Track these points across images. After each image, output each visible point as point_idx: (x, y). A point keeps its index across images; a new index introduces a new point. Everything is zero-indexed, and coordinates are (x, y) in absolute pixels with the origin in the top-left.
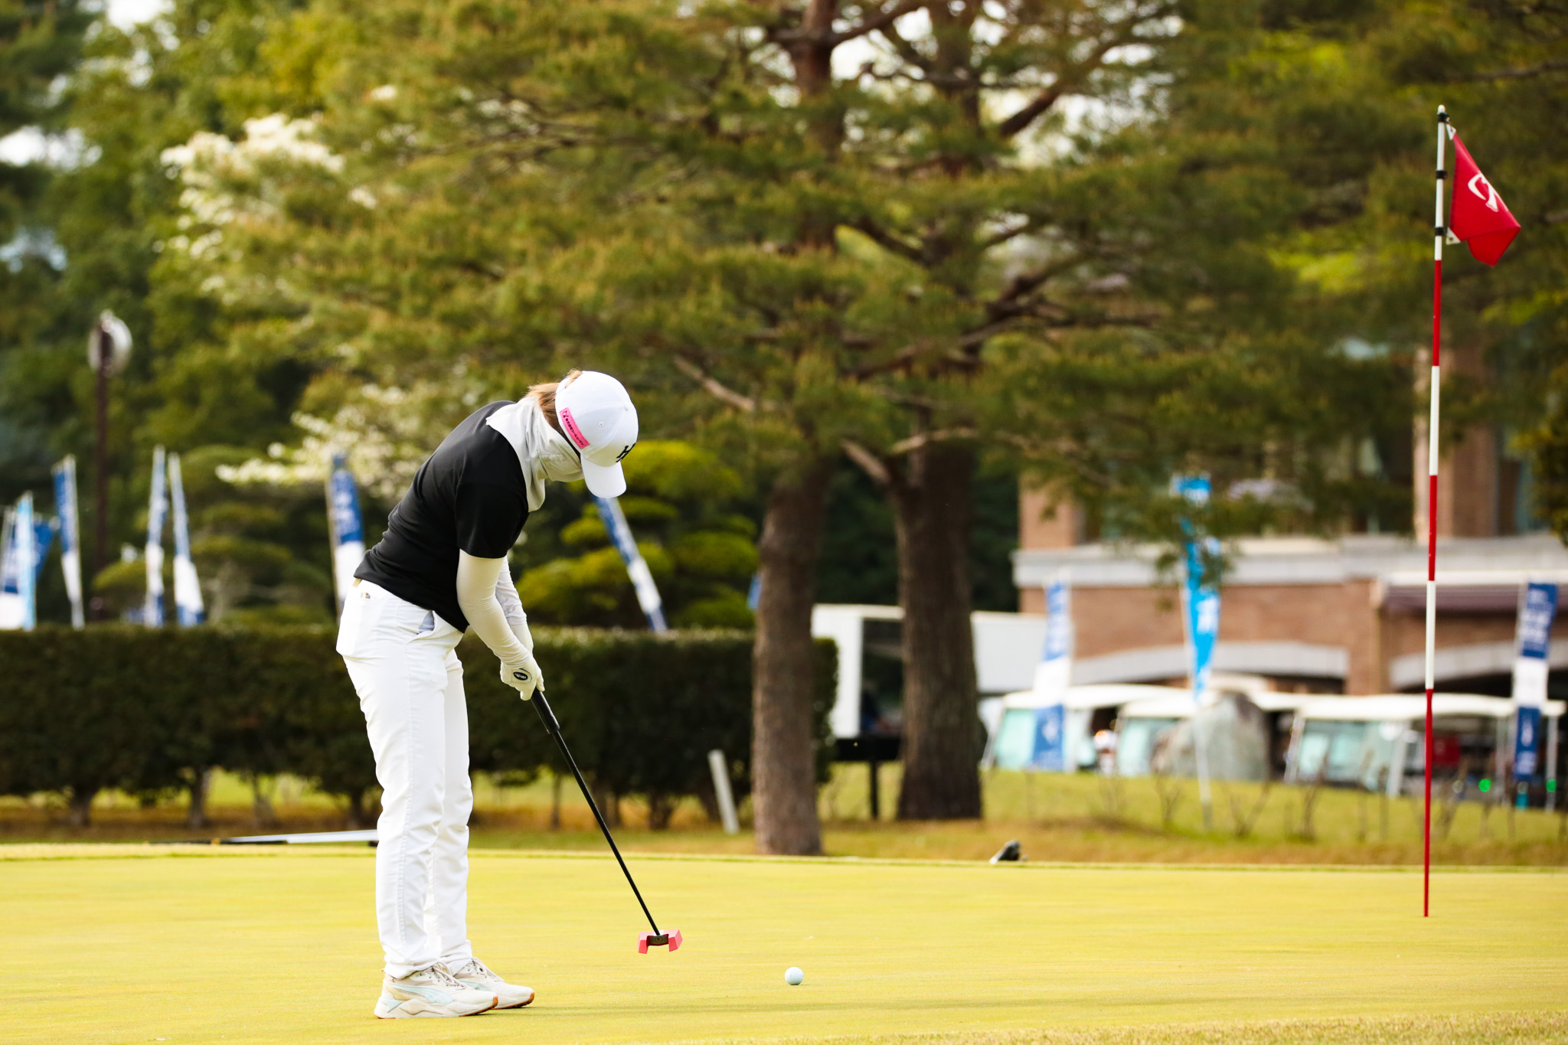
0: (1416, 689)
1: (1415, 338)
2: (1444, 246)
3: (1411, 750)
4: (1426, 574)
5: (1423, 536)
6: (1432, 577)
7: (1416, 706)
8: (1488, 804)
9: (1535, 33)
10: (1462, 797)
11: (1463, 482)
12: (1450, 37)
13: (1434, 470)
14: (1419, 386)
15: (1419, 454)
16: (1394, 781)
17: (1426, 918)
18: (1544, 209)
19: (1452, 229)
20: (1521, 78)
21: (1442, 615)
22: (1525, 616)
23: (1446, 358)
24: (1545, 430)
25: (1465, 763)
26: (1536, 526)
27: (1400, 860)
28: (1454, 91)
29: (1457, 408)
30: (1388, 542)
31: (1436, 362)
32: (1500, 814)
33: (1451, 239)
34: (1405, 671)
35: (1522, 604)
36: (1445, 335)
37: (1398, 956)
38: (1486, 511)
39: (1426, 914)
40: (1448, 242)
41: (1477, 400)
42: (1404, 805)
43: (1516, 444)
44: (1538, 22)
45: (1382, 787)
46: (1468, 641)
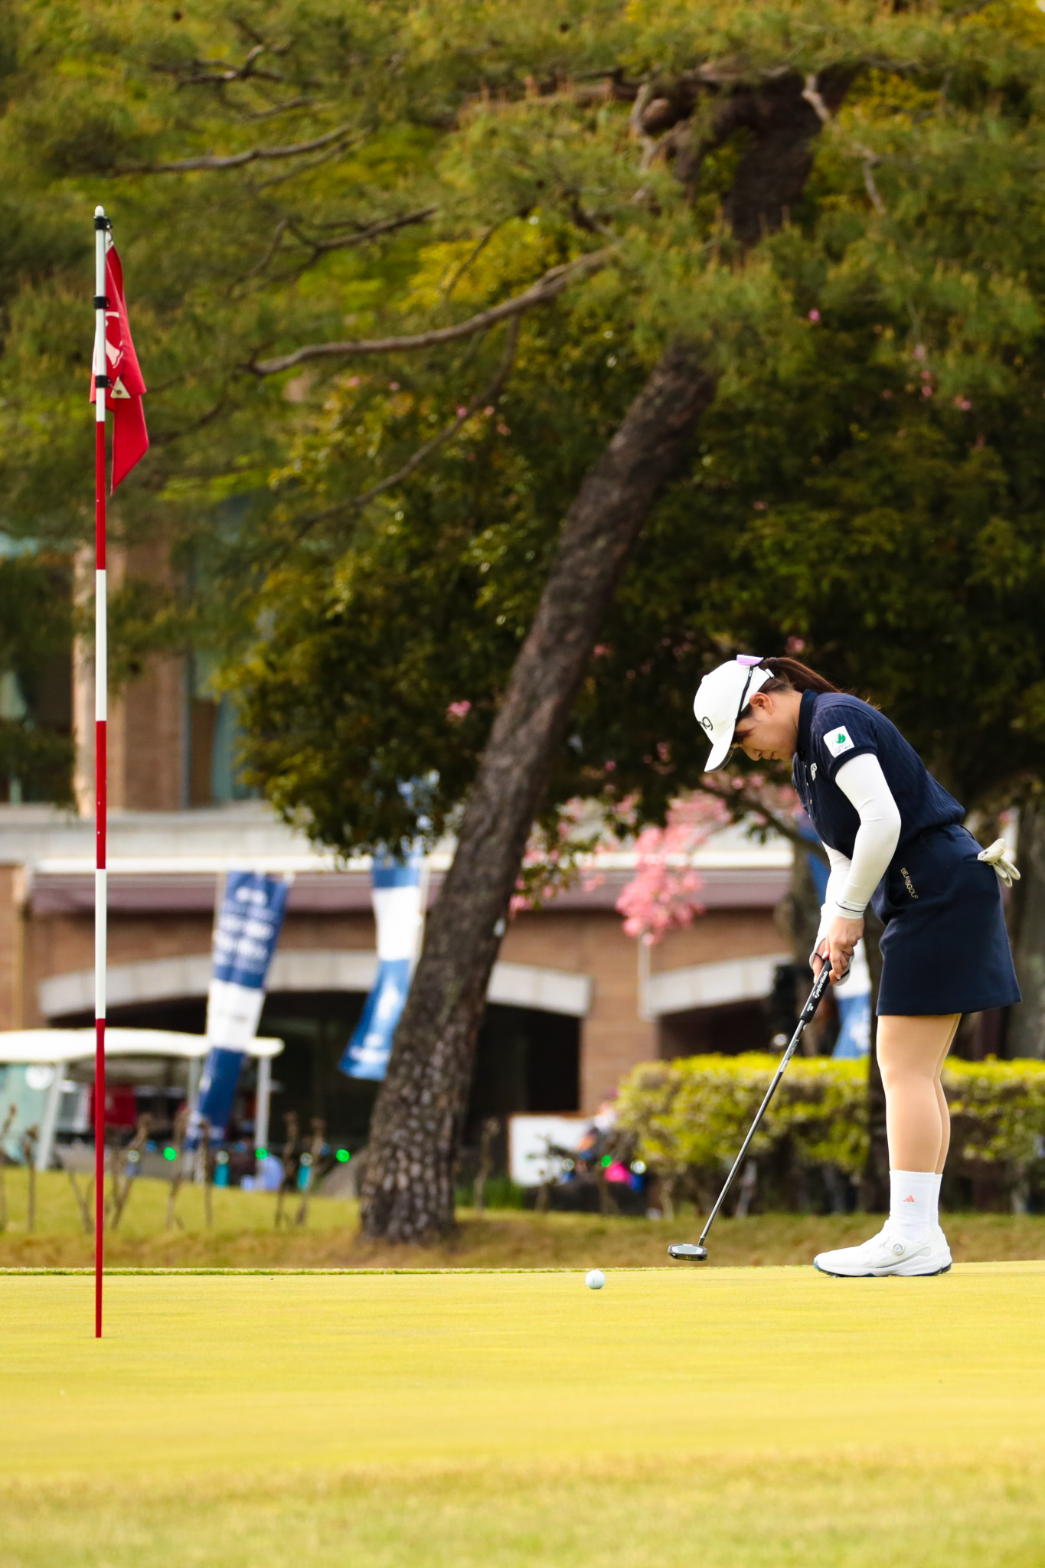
0: (79, 1020)
1: (69, 529)
2: (110, 404)
3: (68, 1103)
4: (94, 862)
5: (87, 807)
6: (101, 864)
7: (81, 1043)
8: (176, 1180)
9: (240, 107)
10: (138, 1171)
11: (140, 731)
12: (123, 110)
13: (101, 715)
14: (80, 599)
15: (80, 692)
16: (44, 1149)
17: (99, 1339)
18: (256, 353)
19: (122, 379)
20: (224, 168)
21: (115, 916)
22: (225, 923)
23: (117, 560)
24: (254, 662)
25: (145, 1124)
26: (241, 796)
27: (55, 1259)
28: (127, 187)
29: (133, 627)
30: (40, 814)
31: (101, 563)
32: (192, 1194)
33: (119, 392)
34: (60, 995)
35: (223, 905)
36: (116, 525)
37: (62, 1392)
38: (174, 771)
39: (99, 1334)
40: (113, 395)
41: (161, 617)
42: (61, 1180)
43: (214, 682)
44: (244, 92)
45: (29, 1156)
46: (148, 955)
